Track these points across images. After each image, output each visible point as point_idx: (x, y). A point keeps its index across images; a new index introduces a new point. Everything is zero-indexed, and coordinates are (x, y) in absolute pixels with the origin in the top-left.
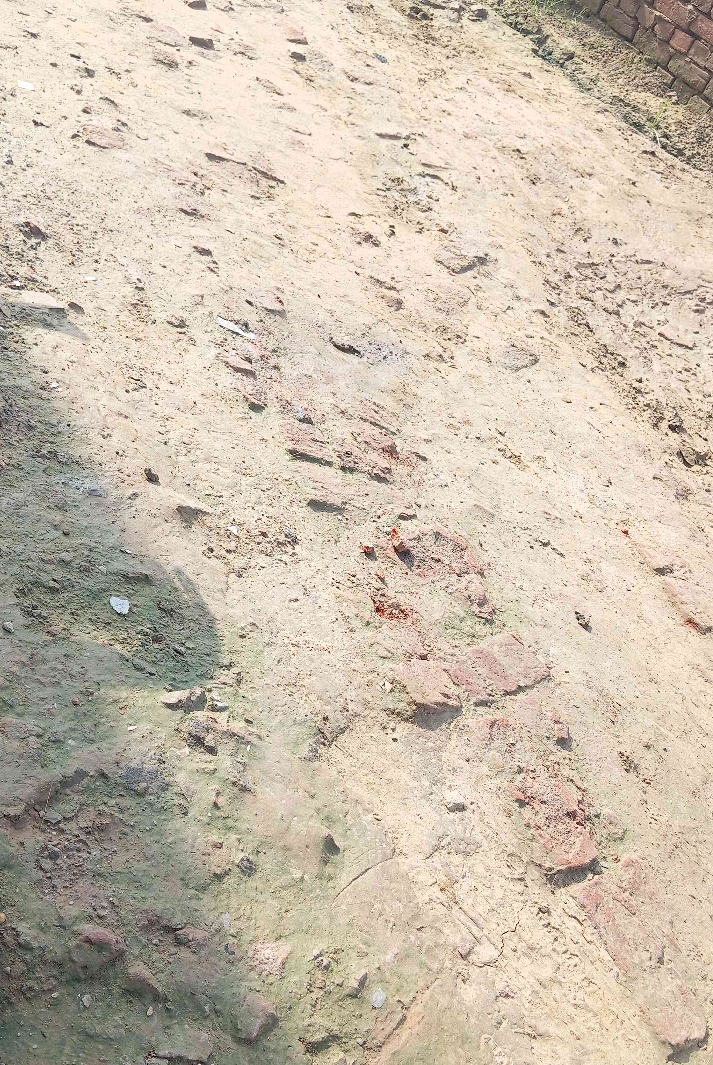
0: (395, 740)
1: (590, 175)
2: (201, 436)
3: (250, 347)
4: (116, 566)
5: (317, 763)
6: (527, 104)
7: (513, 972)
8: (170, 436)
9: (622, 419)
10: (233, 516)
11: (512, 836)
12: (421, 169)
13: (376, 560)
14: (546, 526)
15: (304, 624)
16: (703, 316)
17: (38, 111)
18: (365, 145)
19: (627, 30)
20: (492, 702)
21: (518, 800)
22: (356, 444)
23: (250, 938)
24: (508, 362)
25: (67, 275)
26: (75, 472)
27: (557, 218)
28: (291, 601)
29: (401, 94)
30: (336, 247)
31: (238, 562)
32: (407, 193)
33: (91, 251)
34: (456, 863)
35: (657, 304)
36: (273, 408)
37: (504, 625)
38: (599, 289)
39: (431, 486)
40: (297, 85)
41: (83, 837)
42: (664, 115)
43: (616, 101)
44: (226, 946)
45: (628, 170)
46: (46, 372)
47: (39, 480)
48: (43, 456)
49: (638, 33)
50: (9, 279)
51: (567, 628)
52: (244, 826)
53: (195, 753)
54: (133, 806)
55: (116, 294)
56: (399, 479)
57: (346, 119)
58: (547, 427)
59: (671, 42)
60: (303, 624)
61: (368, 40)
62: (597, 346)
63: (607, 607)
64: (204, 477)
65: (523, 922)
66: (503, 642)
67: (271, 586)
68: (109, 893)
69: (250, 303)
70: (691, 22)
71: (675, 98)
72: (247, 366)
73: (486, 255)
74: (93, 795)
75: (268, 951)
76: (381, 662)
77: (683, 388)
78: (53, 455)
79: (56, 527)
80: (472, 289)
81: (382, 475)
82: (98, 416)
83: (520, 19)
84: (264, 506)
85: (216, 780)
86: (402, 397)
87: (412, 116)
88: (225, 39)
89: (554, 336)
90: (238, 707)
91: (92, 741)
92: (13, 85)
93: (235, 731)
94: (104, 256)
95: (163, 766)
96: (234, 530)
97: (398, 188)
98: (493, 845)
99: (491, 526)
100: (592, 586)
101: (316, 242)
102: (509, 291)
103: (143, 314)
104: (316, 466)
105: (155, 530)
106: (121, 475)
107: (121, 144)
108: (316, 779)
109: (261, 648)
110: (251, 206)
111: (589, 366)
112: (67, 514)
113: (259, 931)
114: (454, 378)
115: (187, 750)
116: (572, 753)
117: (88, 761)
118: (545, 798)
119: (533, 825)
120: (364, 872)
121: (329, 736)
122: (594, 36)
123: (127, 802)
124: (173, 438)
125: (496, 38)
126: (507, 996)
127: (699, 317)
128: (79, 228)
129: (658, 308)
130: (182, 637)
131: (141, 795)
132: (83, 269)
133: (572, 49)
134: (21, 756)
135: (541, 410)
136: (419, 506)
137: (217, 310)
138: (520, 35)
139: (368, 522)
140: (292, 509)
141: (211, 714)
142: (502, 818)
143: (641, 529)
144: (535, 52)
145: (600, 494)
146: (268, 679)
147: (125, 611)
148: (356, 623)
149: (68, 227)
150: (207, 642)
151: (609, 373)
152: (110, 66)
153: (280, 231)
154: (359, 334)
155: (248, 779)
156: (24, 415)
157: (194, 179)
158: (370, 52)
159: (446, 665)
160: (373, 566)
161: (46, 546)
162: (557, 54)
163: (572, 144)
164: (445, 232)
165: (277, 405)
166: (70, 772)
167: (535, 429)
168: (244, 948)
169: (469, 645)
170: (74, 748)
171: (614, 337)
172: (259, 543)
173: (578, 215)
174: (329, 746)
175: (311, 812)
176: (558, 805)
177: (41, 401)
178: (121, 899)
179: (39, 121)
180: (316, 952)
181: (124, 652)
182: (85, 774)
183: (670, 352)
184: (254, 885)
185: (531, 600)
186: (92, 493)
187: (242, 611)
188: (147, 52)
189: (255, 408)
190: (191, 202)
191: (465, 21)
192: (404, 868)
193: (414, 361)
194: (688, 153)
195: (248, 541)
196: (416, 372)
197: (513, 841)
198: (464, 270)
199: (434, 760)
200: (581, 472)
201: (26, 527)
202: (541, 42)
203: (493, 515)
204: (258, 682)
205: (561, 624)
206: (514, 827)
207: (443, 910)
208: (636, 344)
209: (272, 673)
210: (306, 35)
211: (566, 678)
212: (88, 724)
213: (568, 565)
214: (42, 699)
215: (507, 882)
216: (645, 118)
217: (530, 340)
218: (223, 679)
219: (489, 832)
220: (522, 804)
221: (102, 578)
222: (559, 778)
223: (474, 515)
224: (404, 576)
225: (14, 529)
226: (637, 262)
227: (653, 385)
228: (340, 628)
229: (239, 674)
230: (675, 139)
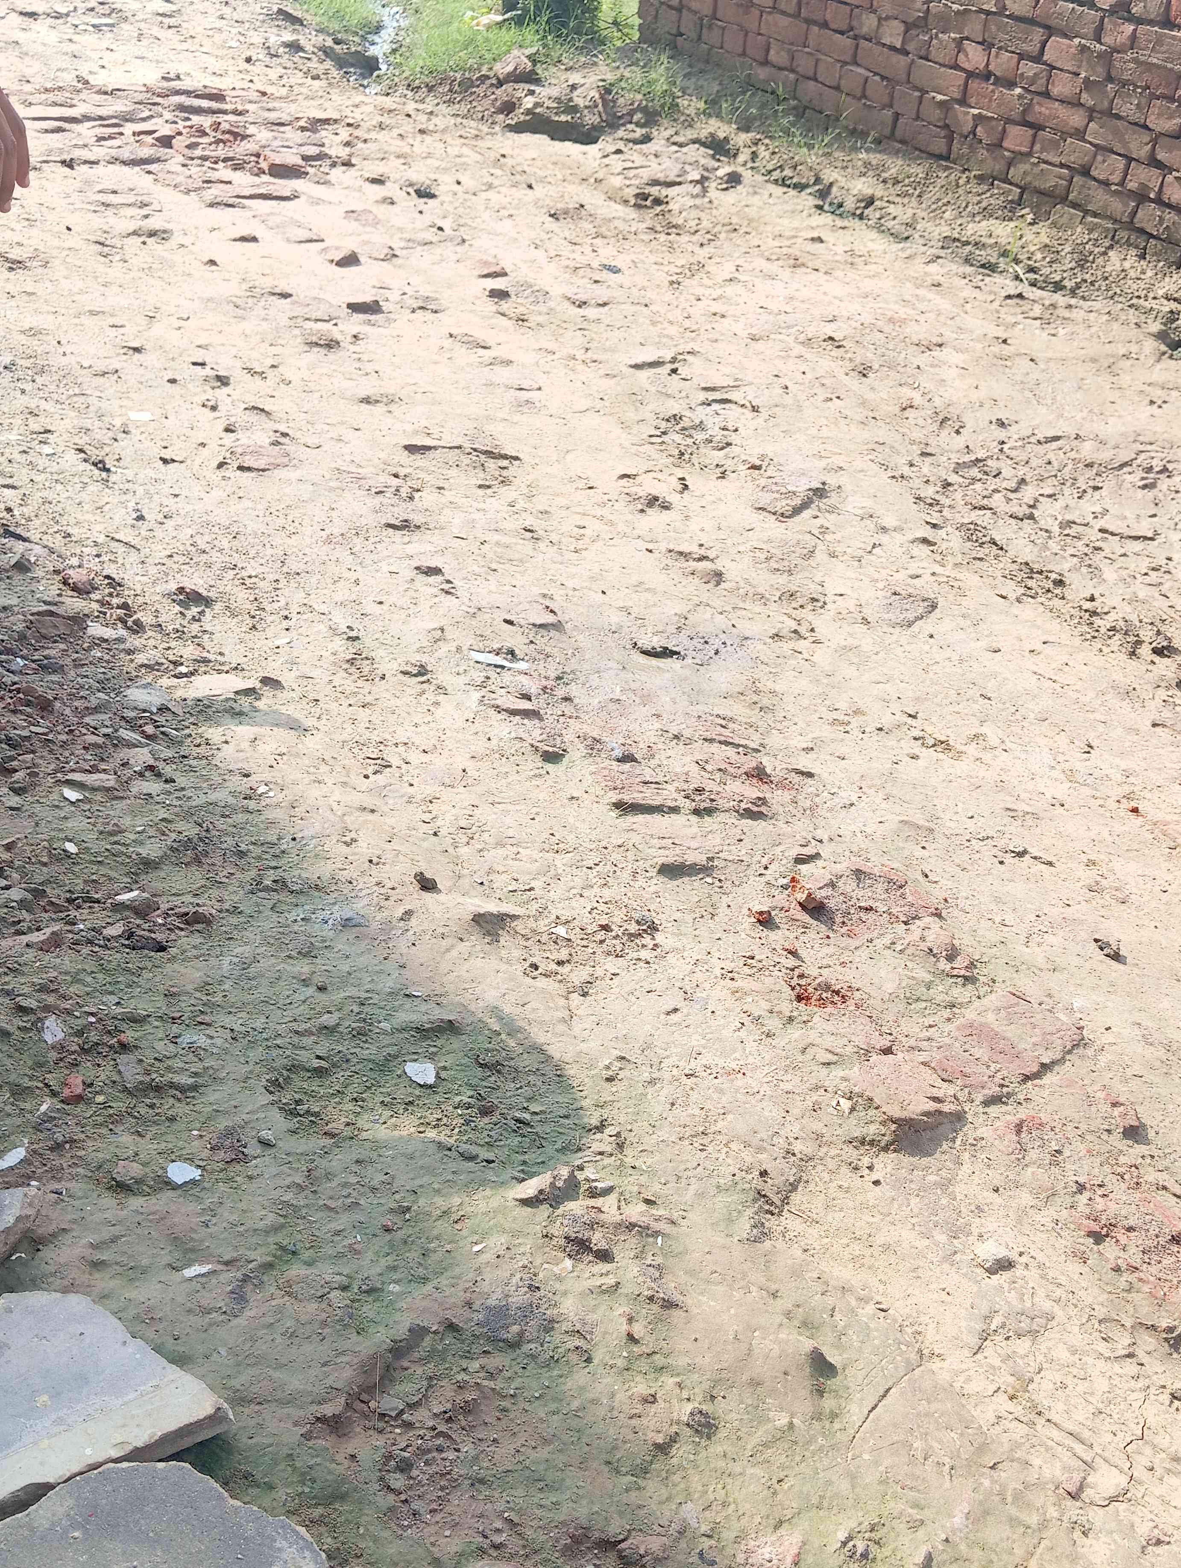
0: (876, 1183)
1: (940, 345)
2: (485, 814)
3: (524, 679)
4: (403, 1017)
5: (768, 1244)
6: (827, 277)
7: (1157, 1502)
8: (439, 823)
9: (1080, 657)
10: (555, 913)
11: (1096, 1290)
12: (702, 396)
13: (778, 928)
14: (1014, 828)
15: (696, 1041)
16: (1155, 491)
17: (165, 444)
18: (618, 384)
19: (939, 145)
20: (1009, 1095)
21: (1090, 1234)
22: (707, 775)
23: (735, 1534)
24: (893, 618)
25: (250, 645)
26: (317, 900)
27: (909, 413)
28: (668, 1013)
29: (651, 307)
30: (611, 523)
31: (579, 975)
32: (692, 432)
33: (276, 605)
34: (1021, 1352)
35: (1085, 491)
36: (576, 752)
37: (994, 981)
38: (996, 491)
39: (831, 810)
40: (506, 330)
41: (442, 1428)
42: (1020, 243)
43: (948, 241)
44: (701, 1554)
45: (992, 326)
46: (247, 776)
47: (268, 922)
48: (267, 889)
49: (956, 145)
50: (171, 667)
51: (1088, 965)
52: (682, 1362)
53: (581, 1266)
54: (507, 1364)
55: (323, 653)
56: (781, 810)
57: (583, 357)
58: (974, 692)
59: (1005, 144)
60: (694, 1043)
61: (588, 250)
62: (1015, 567)
63: (1140, 923)
64: (501, 869)
65: (1152, 1421)
66: (999, 1004)
67: (633, 999)
68: (501, 1506)
69: (510, 622)
70: (1024, 111)
71: (1031, 216)
72: (525, 705)
73: (824, 484)
74: (444, 1360)
75: (768, 1549)
76: (824, 1071)
77: (1157, 595)
78: (281, 884)
79: (305, 982)
80: (816, 532)
81: (755, 809)
82: (332, 817)
83: (788, 172)
84: (596, 889)
85: (623, 1300)
86: (755, 698)
87: (673, 330)
88: (394, 296)
89: (949, 567)
90: (630, 1184)
91: (425, 1280)
92: (124, 419)
93: (633, 1220)
94: (295, 609)
95: (538, 1294)
96: (561, 931)
97: (677, 428)
98: (1072, 1311)
99: (934, 846)
100: (1107, 897)
101: (582, 524)
102: (870, 524)
103: (366, 671)
104: (657, 818)
105: (448, 956)
106: (383, 891)
107: (286, 460)
108: (773, 1268)
109: (641, 1090)
110: (480, 499)
111: (1012, 596)
112: (318, 961)
113: (744, 1521)
114: (822, 655)
115: (568, 1263)
116: (1153, 1147)
117: (425, 1310)
118: (1131, 1222)
119: (1124, 1267)
120: (884, 1396)
121: (776, 1200)
122: (895, 166)
123: (496, 1361)
124: (445, 824)
125: (761, 204)
126: (1159, 1542)
127: (1150, 494)
128: (253, 580)
129: (1088, 496)
130: (521, 1099)
131: (514, 1345)
132: (269, 633)
133: (869, 192)
134: (324, 1324)
135: (959, 671)
136: (821, 841)
137: (469, 641)
138: (792, 192)
139: (752, 878)
140: (637, 885)
141: (592, 1202)
142: (1075, 1267)
143: (1156, 800)
144: (820, 208)
145: (1079, 766)
146: (663, 1134)
147: (431, 1080)
148: (773, 1024)
149: (237, 582)
150: (560, 1099)
151: (1043, 599)
152: (248, 365)
153: (529, 522)
154: (672, 629)
155: (670, 1288)
156: (229, 839)
157: (395, 482)
158: (595, 264)
159: (923, 1057)
160: (776, 938)
161: (298, 1012)
162: (850, 204)
163: (903, 312)
164: (758, 468)
165: (581, 746)
166: (401, 1331)
167: (959, 699)
168: (729, 1551)
169: (949, 1019)
170: (399, 1295)
171: (1036, 550)
172: (602, 942)
173: (937, 401)
174: (780, 1214)
175: (779, 1319)
176: (1153, 1230)
177: (248, 816)
178: (520, 1512)
179: (168, 457)
180: (842, 1536)
181: (442, 1138)
182: (425, 1331)
183: (1123, 551)
184: (719, 1449)
185: (1022, 938)
186: (347, 923)
187: (600, 1042)
188: (296, 336)
189: (552, 757)
190: (400, 512)
191: (713, 194)
192: (944, 1377)
193: (760, 647)
194: (1068, 284)
195: (585, 943)
196: (766, 660)
197: (1100, 1299)
198: (797, 511)
199: (944, 1201)
200: (1042, 741)
201: (264, 990)
202: (824, 194)
203: (931, 830)
204: (649, 1142)
205: (1076, 961)
206: (1096, 1276)
207: (1022, 1429)
208: (1072, 551)
209: (667, 1123)
210: (503, 264)
211: (1108, 1038)
212: (413, 1255)
213: (1063, 876)
214: (338, 1233)
215: (1109, 1364)
216: (995, 255)
217: (916, 581)
218: (596, 1147)
219: (1059, 1292)
220: (1098, 1238)
221: (387, 1040)
222: (1144, 1187)
223: (903, 835)
224: (826, 941)
225: (248, 998)
226: (1039, 442)
227: (1112, 600)
228: (750, 1035)
229: (618, 1135)
230: (1046, 271)
